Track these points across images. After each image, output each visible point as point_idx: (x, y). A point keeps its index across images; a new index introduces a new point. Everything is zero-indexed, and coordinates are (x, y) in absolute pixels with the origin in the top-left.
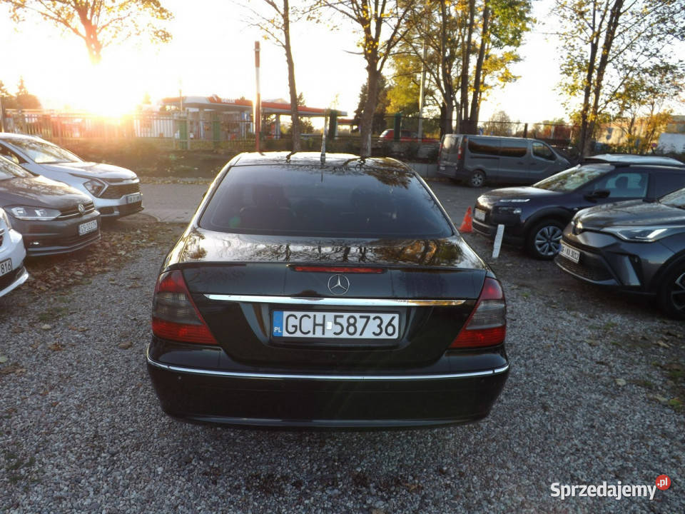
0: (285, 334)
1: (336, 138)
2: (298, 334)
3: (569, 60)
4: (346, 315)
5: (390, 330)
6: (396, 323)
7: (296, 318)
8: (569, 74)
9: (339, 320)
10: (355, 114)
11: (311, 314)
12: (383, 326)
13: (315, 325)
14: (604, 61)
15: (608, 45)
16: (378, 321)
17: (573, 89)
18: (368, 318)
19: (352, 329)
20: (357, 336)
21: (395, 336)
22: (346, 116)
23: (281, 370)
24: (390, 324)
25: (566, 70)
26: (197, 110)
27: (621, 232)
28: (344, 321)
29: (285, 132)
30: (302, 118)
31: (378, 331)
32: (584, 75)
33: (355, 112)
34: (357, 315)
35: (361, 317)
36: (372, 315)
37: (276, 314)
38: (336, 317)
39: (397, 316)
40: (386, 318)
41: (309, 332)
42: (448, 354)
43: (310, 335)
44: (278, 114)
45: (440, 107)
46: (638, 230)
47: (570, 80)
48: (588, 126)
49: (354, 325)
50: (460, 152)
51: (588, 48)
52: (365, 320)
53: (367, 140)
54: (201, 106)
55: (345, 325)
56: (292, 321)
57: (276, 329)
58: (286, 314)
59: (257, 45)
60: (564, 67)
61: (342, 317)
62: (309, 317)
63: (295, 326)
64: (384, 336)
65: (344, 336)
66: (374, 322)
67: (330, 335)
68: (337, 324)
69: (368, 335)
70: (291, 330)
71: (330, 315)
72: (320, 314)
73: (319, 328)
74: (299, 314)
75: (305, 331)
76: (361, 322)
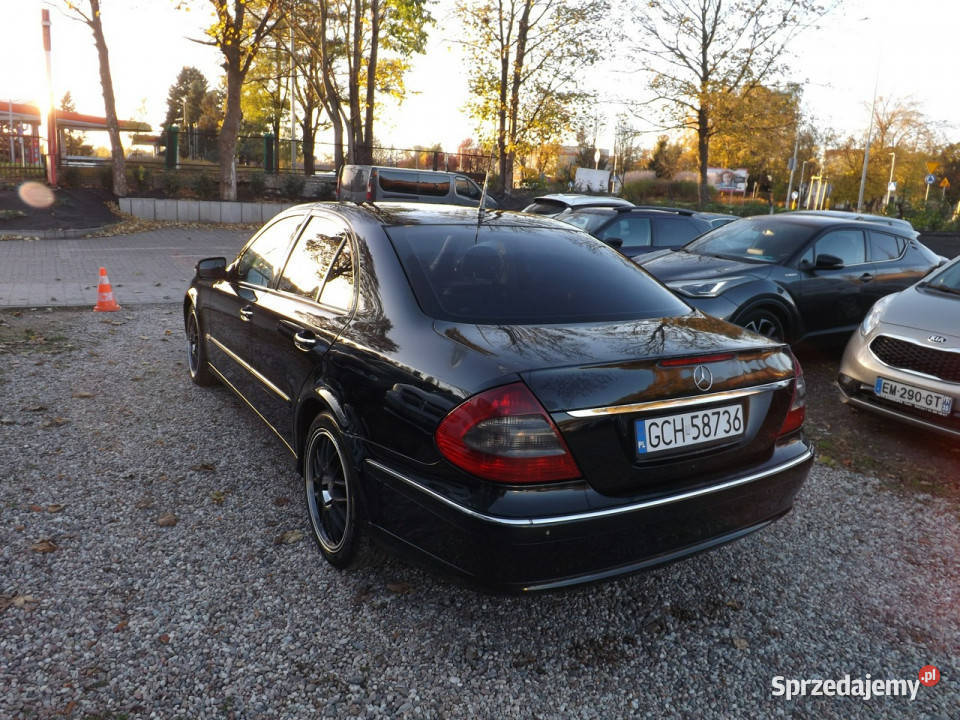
0: (650, 449)
1: (178, 167)
2: (662, 447)
3: (479, 75)
4: (701, 414)
5: (737, 424)
6: (740, 415)
7: (658, 426)
8: (480, 94)
9: (695, 421)
10: (162, 129)
11: (670, 418)
12: (731, 421)
13: (676, 431)
14: (517, 82)
15: (519, 62)
16: (727, 415)
17: (485, 112)
18: (718, 413)
19: (707, 431)
20: (712, 438)
21: (741, 431)
22: (150, 131)
23: (645, 497)
24: (736, 418)
25: (478, 87)
27: (683, 288)
28: (698, 422)
30: (71, 131)
31: (727, 429)
32: (496, 94)
33: (162, 125)
34: (709, 412)
35: (714, 414)
36: (721, 410)
37: (638, 424)
38: (693, 418)
39: (740, 406)
40: (732, 409)
41: (671, 441)
42: (780, 445)
43: (672, 446)
45: (301, 125)
46: (700, 284)
47: (480, 100)
48: (507, 158)
49: (707, 425)
50: (369, 190)
51: (498, 65)
52: (716, 416)
53: (230, 170)
55: (701, 426)
56: (656, 431)
57: (640, 444)
58: (648, 423)
59: (46, 16)
60: (473, 84)
61: (697, 417)
62: (669, 423)
63: (658, 437)
64: (733, 433)
65: (702, 439)
66: (724, 418)
67: (689, 441)
68: (694, 426)
69: (721, 435)
70: (655, 442)
71: (687, 417)
72: (678, 418)
73: (679, 434)
74: (659, 421)
75: (667, 441)
76: (714, 419)
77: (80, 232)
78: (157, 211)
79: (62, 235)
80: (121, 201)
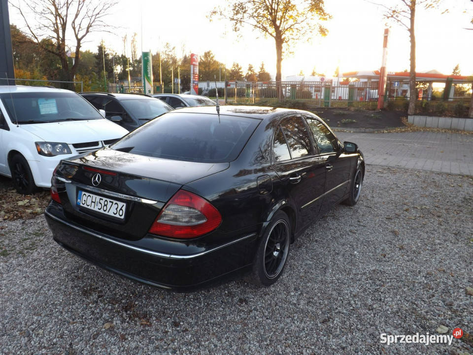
0: (81, 204)
2: (85, 206)
4: (104, 199)
5: (121, 212)
6: (124, 209)
7: (86, 196)
9: (101, 201)
11: (91, 195)
12: (118, 210)
13: (92, 202)
16: (116, 206)
18: (113, 203)
19: (105, 208)
20: (106, 213)
21: (123, 217)
24: (121, 209)
26: (366, 80)
28: (103, 202)
29: (439, 95)
31: (115, 212)
34: (109, 200)
35: (110, 202)
36: (115, 202)
37: (79, 192)
38: (101, 199)
39: (125, 204)
40: (120, 204)
43: (89, 207)
44: (431, 82)
49: (106, 205)
52: (111, 204)
54: (369, 78)
55: (103, 205)
56: (85, 198)
57: (78, 200)
58: (83, 193)
59: (387, 31)
61: (102, 199)
62: (91, 197)
63: (85, 201)
64: (117, 216)
65: (102, 211)
66: (115, 206)
67: (96, 209)
68: (100, 203)
69: (111, 214)
70: (83, 202)
71: (98, 198)
72: (94, 196)
73: (93, 204)
74: (87, 194)
75: (88, 204)
76: (109, 204)
77: (372, 130)
78: (427, 122)
79: (363, 131)
80: (409, 117)
